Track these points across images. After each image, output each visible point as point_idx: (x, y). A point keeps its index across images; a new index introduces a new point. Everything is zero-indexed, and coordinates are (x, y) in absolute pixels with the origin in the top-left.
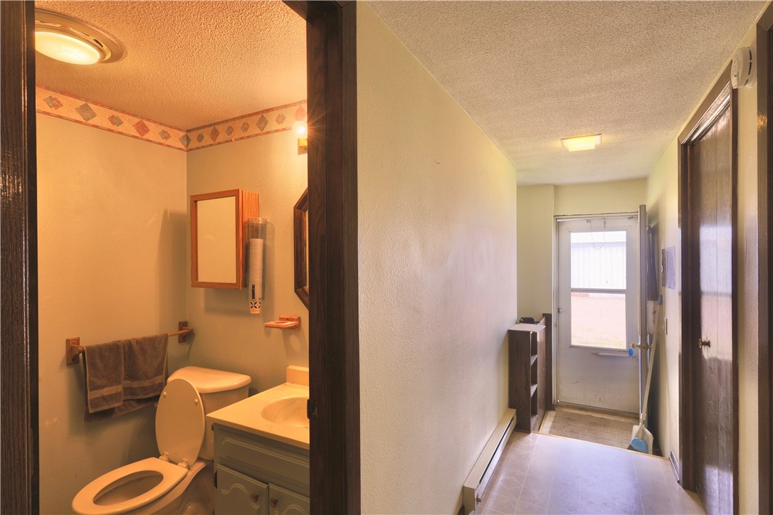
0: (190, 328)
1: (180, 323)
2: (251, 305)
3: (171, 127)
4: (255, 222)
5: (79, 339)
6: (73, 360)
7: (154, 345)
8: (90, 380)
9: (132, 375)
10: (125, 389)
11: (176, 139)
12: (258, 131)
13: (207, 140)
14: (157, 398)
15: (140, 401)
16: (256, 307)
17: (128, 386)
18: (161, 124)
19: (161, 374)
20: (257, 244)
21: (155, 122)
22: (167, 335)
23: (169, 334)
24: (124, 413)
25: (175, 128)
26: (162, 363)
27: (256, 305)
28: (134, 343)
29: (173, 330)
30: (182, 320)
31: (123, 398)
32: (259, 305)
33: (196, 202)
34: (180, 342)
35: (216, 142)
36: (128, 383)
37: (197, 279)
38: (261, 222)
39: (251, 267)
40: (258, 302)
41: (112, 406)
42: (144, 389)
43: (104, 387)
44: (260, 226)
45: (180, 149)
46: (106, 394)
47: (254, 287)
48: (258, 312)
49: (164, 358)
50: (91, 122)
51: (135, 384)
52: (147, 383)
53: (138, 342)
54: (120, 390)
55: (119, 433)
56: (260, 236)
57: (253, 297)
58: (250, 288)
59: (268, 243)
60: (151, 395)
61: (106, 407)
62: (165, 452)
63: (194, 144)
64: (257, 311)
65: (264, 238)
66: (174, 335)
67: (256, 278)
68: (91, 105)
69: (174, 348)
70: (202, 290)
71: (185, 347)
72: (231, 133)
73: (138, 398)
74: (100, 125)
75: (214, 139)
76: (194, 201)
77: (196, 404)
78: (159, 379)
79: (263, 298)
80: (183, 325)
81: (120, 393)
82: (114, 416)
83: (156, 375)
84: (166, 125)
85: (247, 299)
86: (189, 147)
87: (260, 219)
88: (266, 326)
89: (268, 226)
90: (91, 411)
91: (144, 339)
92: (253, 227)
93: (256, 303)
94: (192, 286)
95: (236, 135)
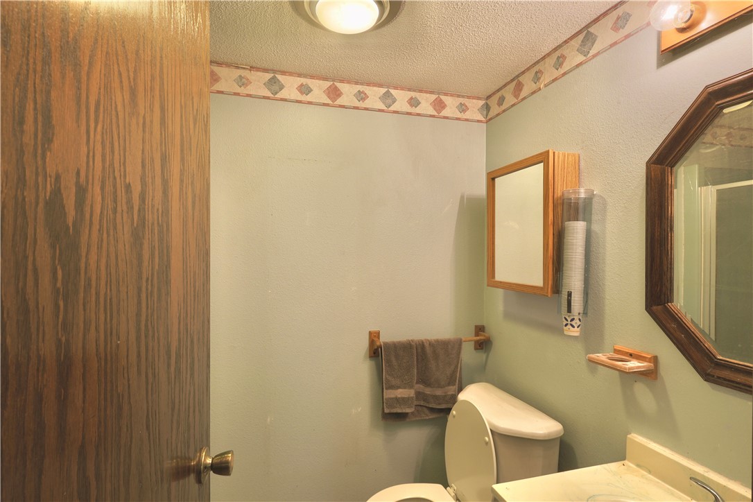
0: (486, 335)
1: (476, 327)
2: (565, 322)
3: (469, 97)
4: (573, 196)
5: (379, 333)
6: (374, 353)
7: (447, 350)
8: (386, 378)
9: (424, 380)
10: (418, 394)
11: (474, 110)
12: (581, 58)
13: (510, 100)
14: (448, 410)
15: (432, 410)
16: (573, 327)
17: (421, 390)
18: (459, 96)
19: (454, 385)
20: (577, 229)
21: (452, 95)
22: (461, 340)
23: (463, 339)
24: (417, 419)
25: (474, 98)
26: (454, 372)
27: (573, 323)
28: (427, 345)
29: (468, 335)
30: (479, 323)
31: (416, 403)
32: (579, 323)
33: (493, 179)
34: (476, 349)
35: (520, 98)
36: (420, 387)
37: (493, 276)
38: (583, 195)
39: (565, 265)
40: (576, 318)
41: (404, 411)
42: (436, 397)
43: (398, 387)
44: (581, 202)
45: (478, 121)
46: (399, 396)
47: (570, 294)
48: (577, 334)
49: (457, 367)
50: (392, 108)
51: (428, 391)
52: (439, 392)
53: (430, 344)
54: (412, 395)
55: (413, 438)
56: (581, 216)
57: (569, 310)
58: (565, 296)
59: (595, 227)
60: (443, 406)
61: (399, 411)
62: (453, 485)
63: (495, 110)
64: (575, 332)
65: (588, 219)
66: (469, 341)
67: (574, 280)
68: (392, 91)
69: (468, 355)
70: (500, 292)
71: (481, 356)
72: (539, 79)
73: (431, 406)
74: (399, 110)
75: (516, 96)
76: (492, 179)
77: (487, 443)
78: (451, 390)
79: (585, 313)
80: (480, 329)
81: (412, 398)
82: (408, 420)
83: (449, 384)
84: (463, 97)
85: (559, 312)
86: (489, 117)
87: (582, 190)
88: (591, 361)
89: (595, 200)
90: (387, 411)
91: (437, 341)
92: (570, 204)
93: (572, 320)
94: (488, 285)
95: (546, 78)
